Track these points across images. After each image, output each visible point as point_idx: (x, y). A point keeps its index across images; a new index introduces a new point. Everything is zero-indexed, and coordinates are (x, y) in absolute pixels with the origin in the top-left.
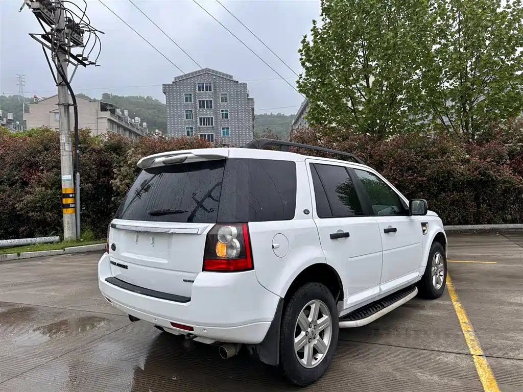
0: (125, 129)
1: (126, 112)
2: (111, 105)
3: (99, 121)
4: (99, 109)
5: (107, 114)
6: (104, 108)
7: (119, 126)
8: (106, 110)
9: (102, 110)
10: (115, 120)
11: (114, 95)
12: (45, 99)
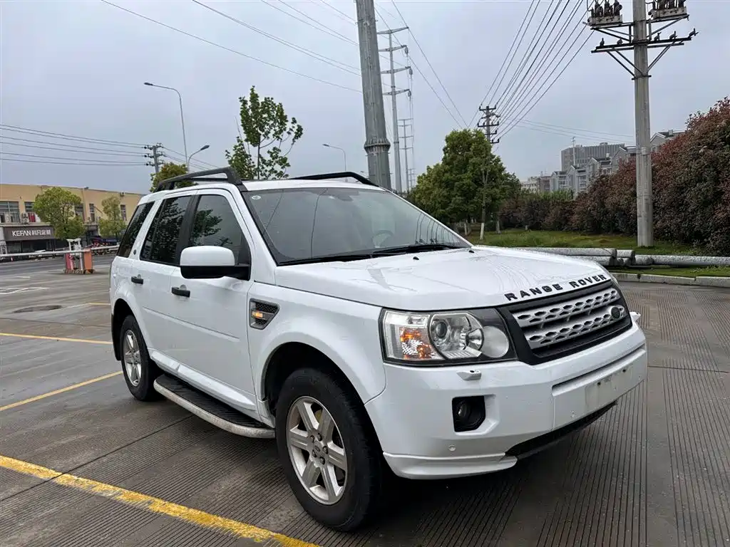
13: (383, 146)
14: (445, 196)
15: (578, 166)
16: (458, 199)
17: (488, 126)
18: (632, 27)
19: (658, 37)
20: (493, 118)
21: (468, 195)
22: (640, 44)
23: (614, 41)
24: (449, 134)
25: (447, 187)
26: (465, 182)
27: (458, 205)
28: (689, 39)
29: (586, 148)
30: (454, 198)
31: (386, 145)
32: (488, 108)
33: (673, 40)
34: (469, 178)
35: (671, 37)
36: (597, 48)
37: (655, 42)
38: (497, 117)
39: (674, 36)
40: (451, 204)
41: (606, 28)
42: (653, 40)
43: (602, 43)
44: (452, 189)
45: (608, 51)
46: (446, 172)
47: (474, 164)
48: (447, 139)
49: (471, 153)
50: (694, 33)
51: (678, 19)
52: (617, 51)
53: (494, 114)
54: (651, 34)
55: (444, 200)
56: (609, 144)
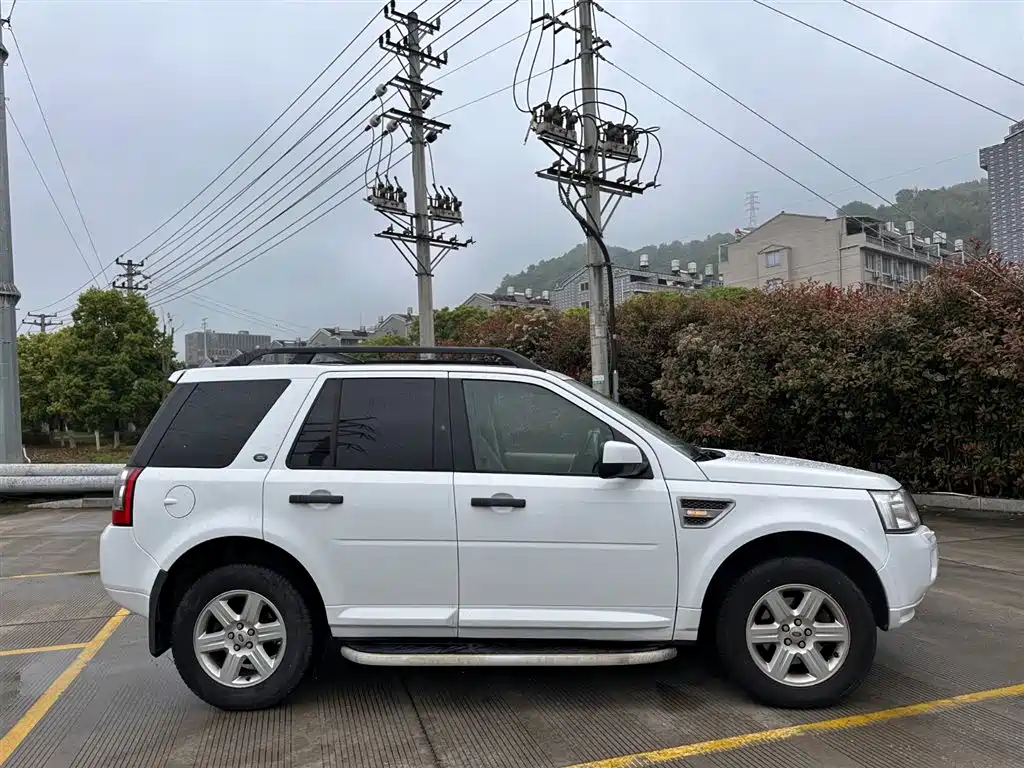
0: (903, 261)
1: (910, 226)
2: (868, 220)
3: (844, 253)
4: (845, 231)
5: (860, 239)
6: (853, 228)
7: (887, 257)
8: (859, 230)
9: (850, 233)
10: (877, 247)
11: (920, 189)
12: (754, 231)
13: (9, 296)
14: (77, 387)
15: (216, 359)
16: (105, 394)
17: (130, 288)
18: (414, 219)
19: (441, 237)
20: (137, 279)
21: (119, 387)
22: (424, 240)
23: (401, 231)
24: (84, 291)
25: (82, 373)
26: (116, 367)
27: (103, 401)
28: (465, 245)
29: (220, 335)
30: (97, 392)
31: (14, 296)
32: (130, 263)
33: (454, 244)
34: (124, 362)
35: (452, 239)
36: (384, 232)
37: (437, 241)
38: (146, 278)
39: (454, 239)
40: (91, 400)
41: (392, 213)
42: (435, 238)
43: (391, 228)
44: (92, 375)
45: (391, 239)
46: (80, 348)
47: (132, 341)
48: (82, 300)
49: (126, 326)
50: (470, 241)
51: (455, 223)
52: (403, 241)
53: (139, 273)
54: (433, 231)
55: (77, 393)
56: (250, 333)
